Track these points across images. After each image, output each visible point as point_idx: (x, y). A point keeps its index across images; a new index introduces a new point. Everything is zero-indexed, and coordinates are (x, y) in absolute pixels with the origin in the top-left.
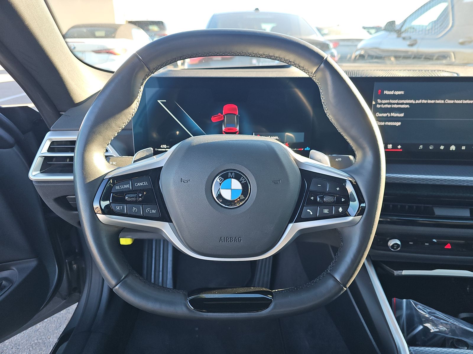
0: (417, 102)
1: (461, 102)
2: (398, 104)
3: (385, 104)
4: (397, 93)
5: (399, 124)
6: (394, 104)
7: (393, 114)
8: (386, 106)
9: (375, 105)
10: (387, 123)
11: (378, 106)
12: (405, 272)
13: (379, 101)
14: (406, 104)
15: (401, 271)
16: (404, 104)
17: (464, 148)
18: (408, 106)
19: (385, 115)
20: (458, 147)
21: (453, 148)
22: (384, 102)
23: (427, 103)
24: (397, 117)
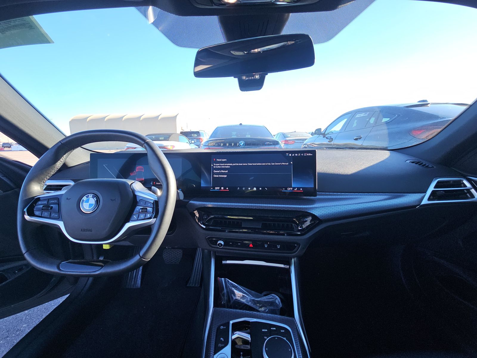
0: (234, 164)
1: (256, 164)
2: (224, 166)
3: (218, 166)
4: (223, 160)
5: (226, 176)
6: (222, 166)
7: (222, 171)
8: (218, 167)
9: (213, 167)
10: (220, 176)
11: (214, 167)
12: (229, 262)
13: (215, 164)
14: (228, 166)
15: (226, 261)
16: (228, 165)
17: (260, 189)
18: (229, 167)
19: (218, 171)
20: (258, 188)
21: (255, 189)
22: (217, 165)
23: (239, 165)
24: (224, 173)
